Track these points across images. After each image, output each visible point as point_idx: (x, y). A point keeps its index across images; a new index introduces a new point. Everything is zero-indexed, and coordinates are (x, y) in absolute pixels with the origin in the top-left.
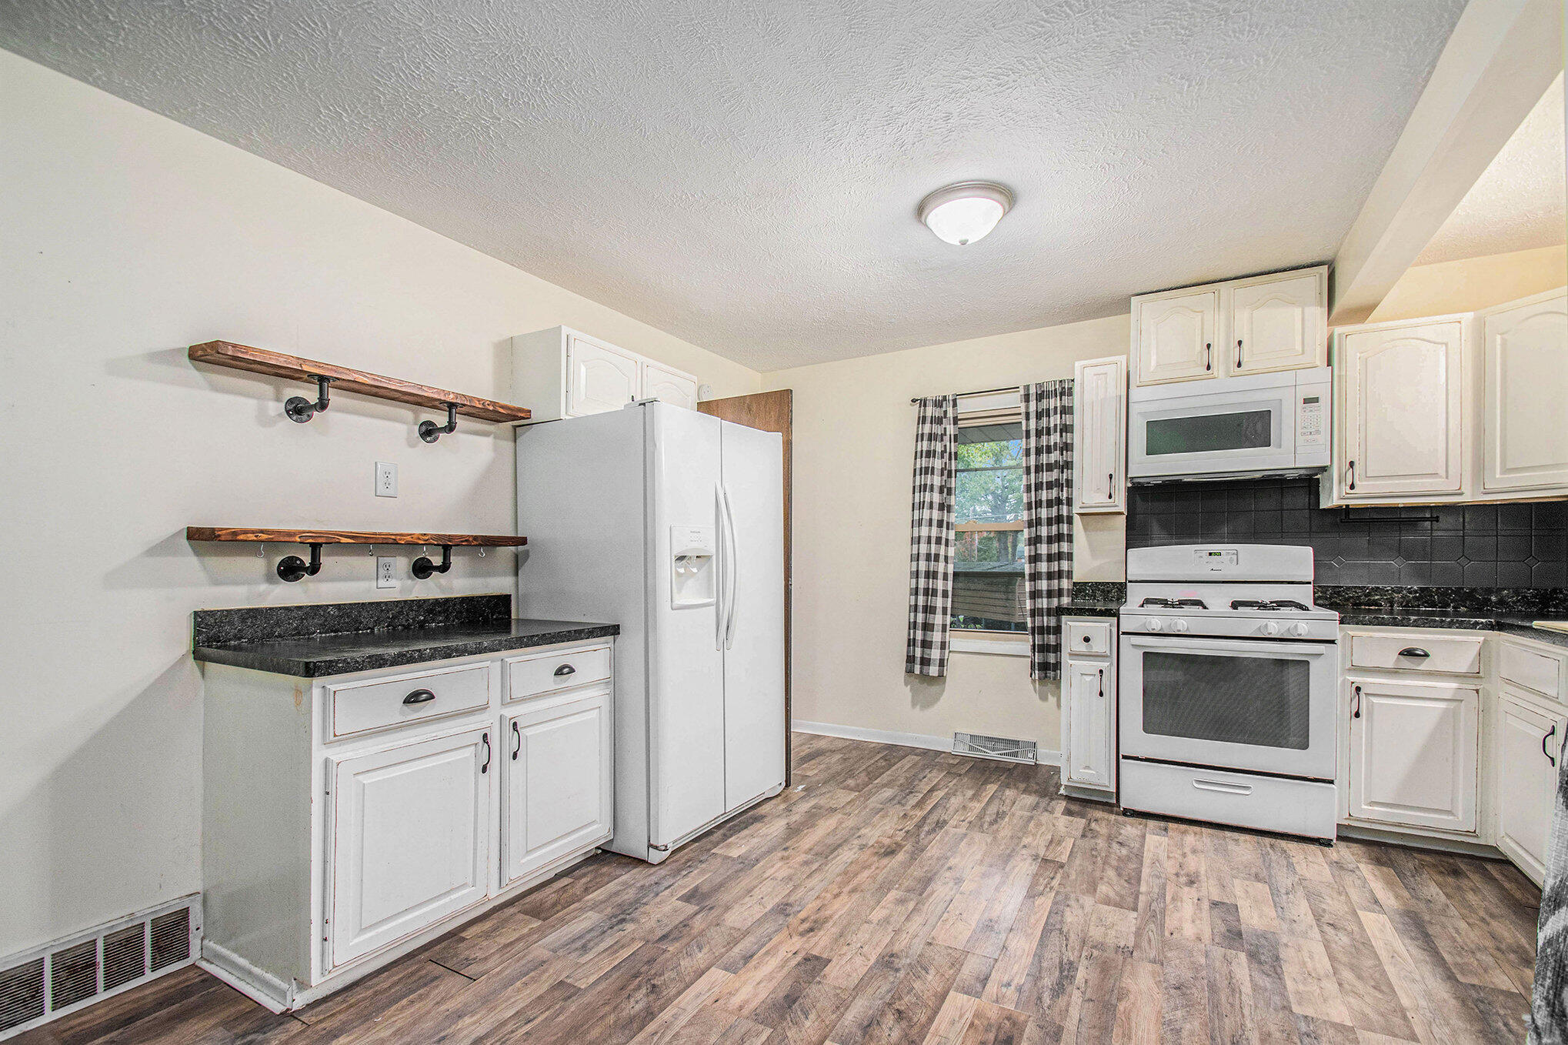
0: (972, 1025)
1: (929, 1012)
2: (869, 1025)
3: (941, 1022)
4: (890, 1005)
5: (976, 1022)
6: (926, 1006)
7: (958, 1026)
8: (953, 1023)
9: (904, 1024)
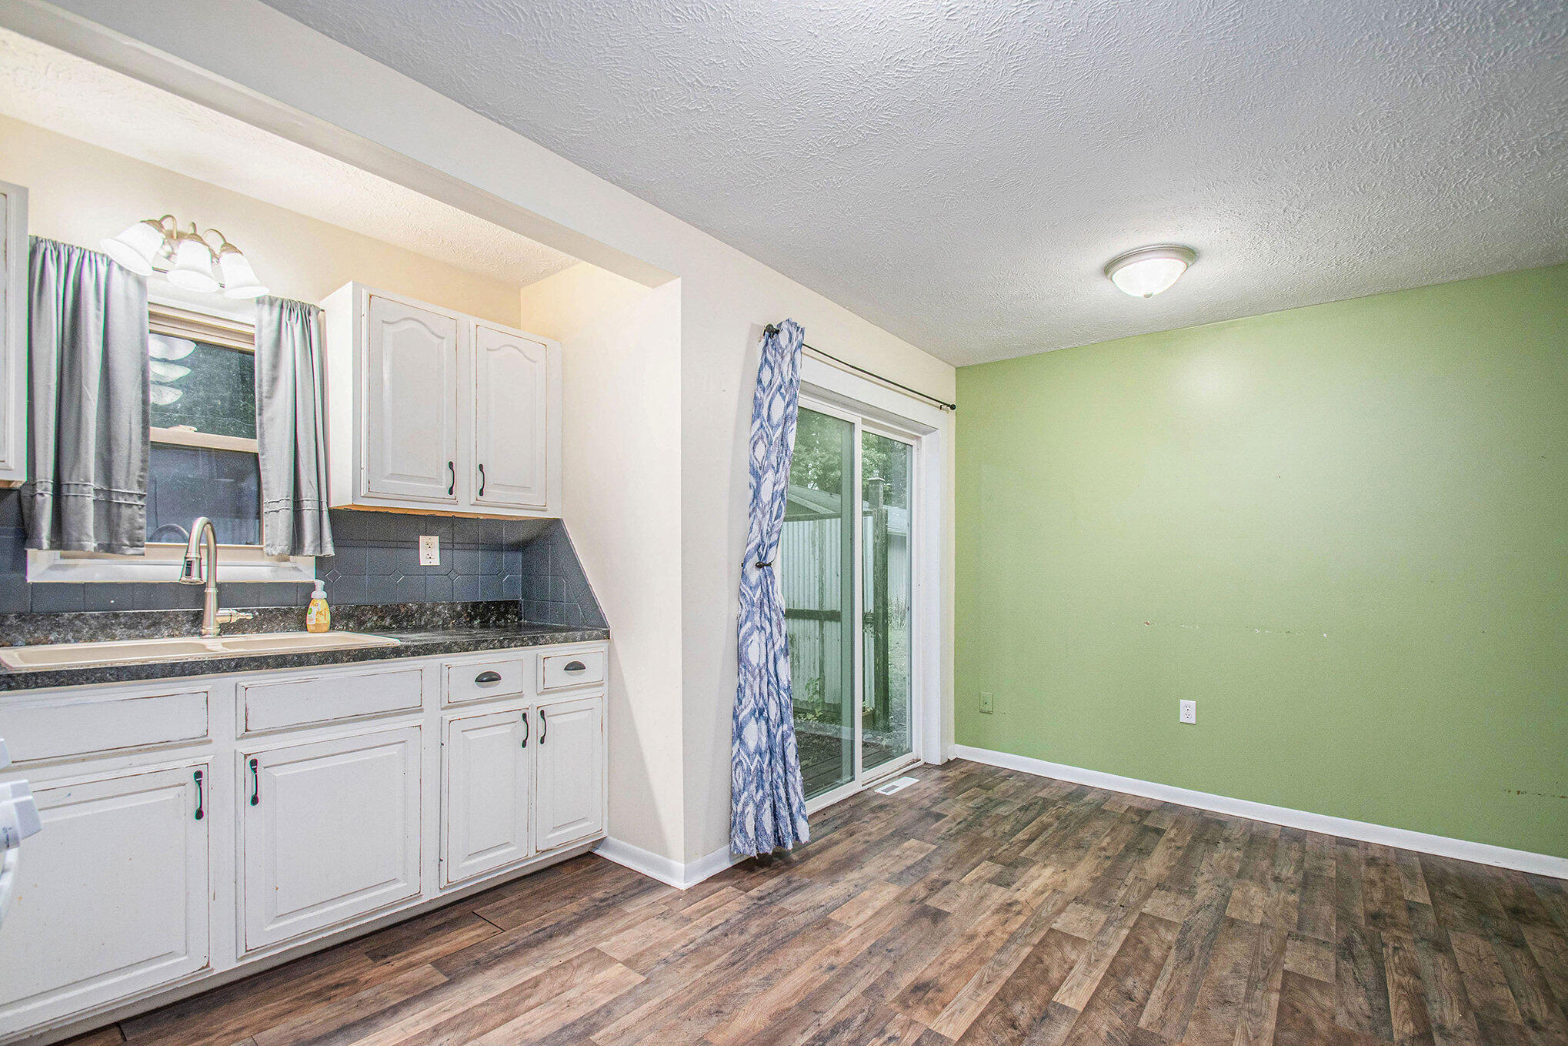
0: (944, 1007)
1: (983, 1023)
2: (1043, 1018)
3: (973, 1012)
4: (1024, 1035)
5: (939, 1008)
6: (986, 1029)
7: (958, 1006)
8: (962, 1010)
9: (1009, 1015)
